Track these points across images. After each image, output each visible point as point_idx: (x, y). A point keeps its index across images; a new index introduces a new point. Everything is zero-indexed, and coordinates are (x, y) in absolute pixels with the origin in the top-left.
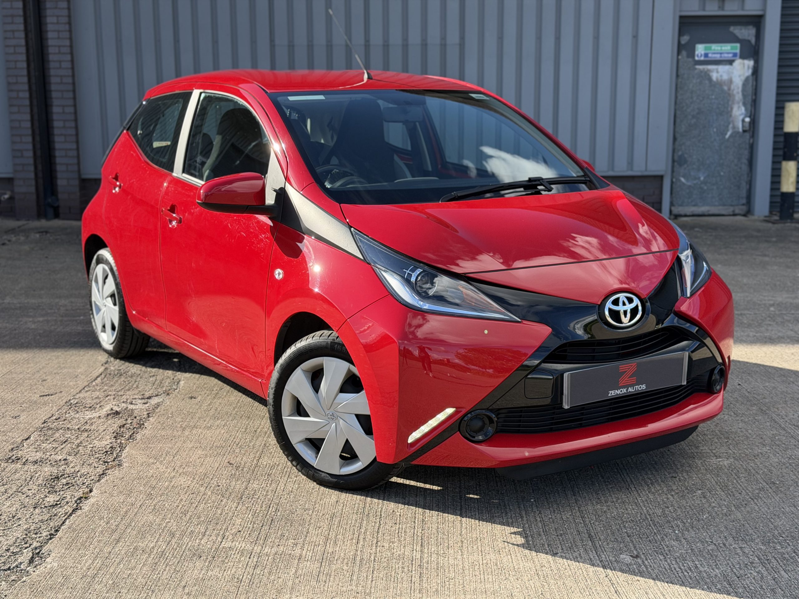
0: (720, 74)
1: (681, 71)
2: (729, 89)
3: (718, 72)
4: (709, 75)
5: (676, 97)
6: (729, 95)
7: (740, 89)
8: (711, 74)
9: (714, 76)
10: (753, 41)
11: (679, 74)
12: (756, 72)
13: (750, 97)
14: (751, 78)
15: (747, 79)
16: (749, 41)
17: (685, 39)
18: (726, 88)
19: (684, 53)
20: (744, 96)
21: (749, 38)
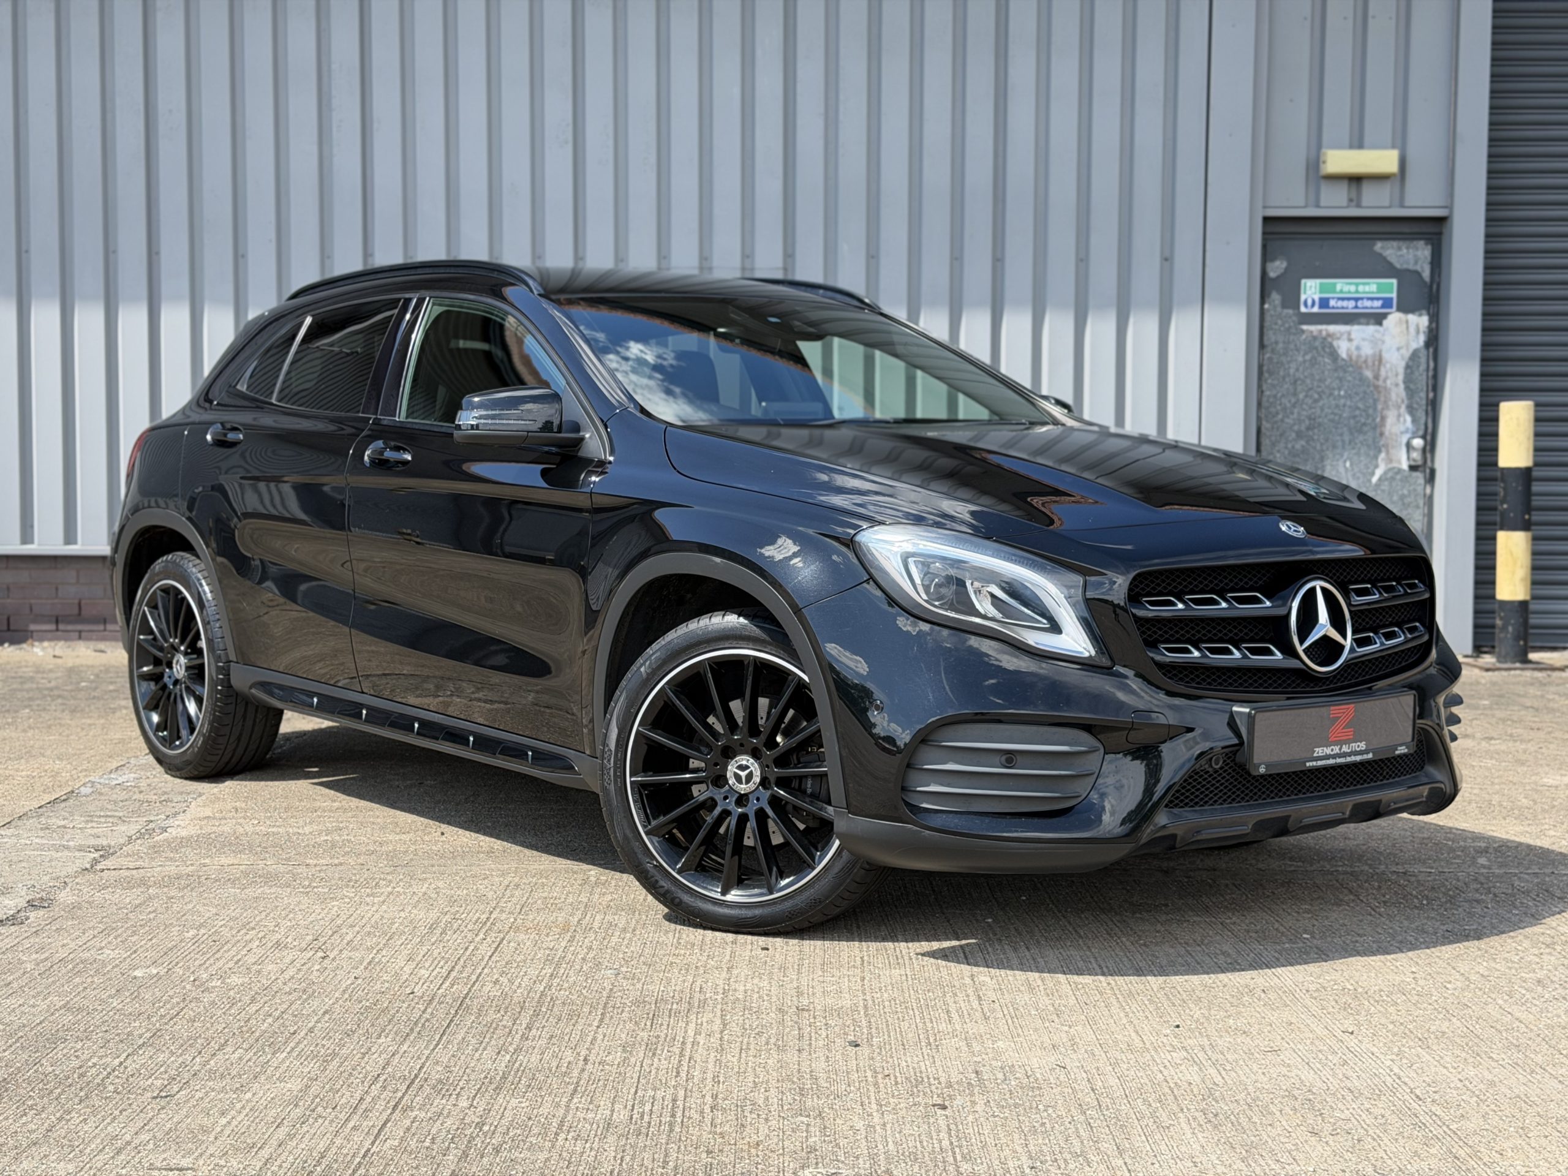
0: (1355, 343)
1: (1270, 337)
2: (1377, 377)
3: (1350, 340)
4: (1331, 346)
5: (1261, 392)
6: (1376, 387)
7: (1401, 377)
8: (1335, 343)
9: (1343, 348)
10: (1426, 274)
11: (1266, 342)
12: (1434, 340)
13: (1423, 395)
14: (1423, 354)
15: (1415, 355)
16: (1418, 274)
17: (1277, 268)
18: (1368, 374)
19: (1276, 297)
20: (1410, 391)
21: (1418, 268)
